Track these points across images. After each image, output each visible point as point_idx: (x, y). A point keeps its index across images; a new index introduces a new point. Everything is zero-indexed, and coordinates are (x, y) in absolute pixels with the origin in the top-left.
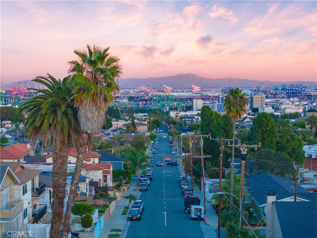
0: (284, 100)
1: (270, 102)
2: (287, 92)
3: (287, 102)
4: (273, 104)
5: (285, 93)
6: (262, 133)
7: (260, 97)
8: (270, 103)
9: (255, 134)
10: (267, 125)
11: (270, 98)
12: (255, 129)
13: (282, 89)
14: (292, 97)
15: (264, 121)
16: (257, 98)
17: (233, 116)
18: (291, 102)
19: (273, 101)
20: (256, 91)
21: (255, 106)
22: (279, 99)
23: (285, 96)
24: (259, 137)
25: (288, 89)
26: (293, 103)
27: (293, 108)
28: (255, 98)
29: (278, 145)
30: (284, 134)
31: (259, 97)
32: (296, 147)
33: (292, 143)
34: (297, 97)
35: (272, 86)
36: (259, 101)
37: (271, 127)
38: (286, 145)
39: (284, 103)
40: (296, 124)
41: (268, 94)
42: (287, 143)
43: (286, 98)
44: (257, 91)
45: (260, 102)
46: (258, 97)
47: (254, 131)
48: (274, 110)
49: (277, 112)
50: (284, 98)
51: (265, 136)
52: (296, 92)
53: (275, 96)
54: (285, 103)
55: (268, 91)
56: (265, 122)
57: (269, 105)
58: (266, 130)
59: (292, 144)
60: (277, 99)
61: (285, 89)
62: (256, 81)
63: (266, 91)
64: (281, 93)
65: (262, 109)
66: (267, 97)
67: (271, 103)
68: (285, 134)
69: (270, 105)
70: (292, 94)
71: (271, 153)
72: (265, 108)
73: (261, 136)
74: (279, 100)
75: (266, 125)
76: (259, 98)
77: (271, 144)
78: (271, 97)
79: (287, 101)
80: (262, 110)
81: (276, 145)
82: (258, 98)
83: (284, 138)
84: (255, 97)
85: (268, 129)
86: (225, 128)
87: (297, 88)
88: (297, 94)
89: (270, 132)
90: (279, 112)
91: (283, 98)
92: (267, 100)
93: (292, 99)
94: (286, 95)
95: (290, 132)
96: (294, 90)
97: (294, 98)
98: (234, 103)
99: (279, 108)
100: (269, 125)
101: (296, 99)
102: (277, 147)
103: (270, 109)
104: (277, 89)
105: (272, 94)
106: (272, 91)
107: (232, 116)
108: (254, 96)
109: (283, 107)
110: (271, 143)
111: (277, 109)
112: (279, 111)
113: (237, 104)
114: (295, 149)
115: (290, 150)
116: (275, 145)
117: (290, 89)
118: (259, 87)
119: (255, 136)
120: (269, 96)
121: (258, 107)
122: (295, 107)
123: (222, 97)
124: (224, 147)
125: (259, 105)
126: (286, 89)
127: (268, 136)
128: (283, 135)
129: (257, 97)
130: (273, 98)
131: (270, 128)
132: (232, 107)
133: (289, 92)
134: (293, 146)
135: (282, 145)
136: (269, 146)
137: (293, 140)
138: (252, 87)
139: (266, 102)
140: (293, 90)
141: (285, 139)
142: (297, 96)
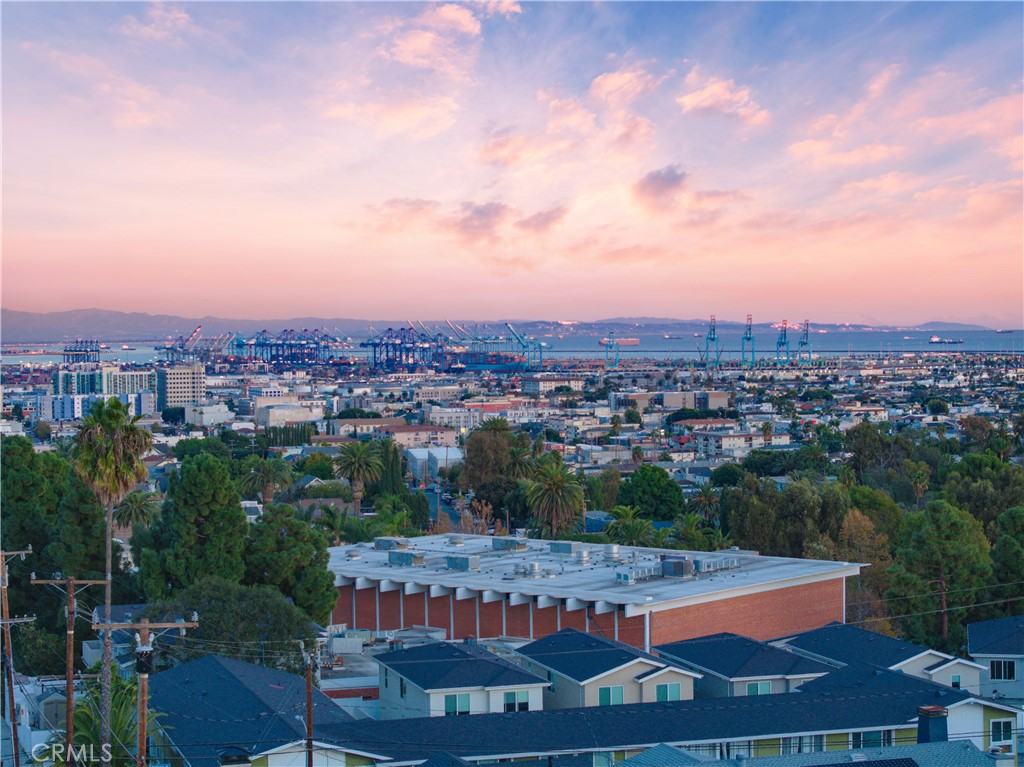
0: (264, 379)
1: (219, 387)
2: (274, 352)
3: (275, 385)
4: (231, 394)
5: (267, 355)
6: (198, 524)
7: (189, 371)
8: (220, 391)
9: (175, 526)
10: (214, 496)
11: (221, 373)
12: (176, 511)
13: (257, 345)
14: (288, 370)
15: (203, 484)
16: (179, 376)
17: (105, 490)
18: (285, 385)
19: (231, 384)
20: (176, 351)
21: (172, 402)
22: (248, 377)
23: (267, 366)
24: (188, 534)
25: (277, 345)
26: (291, 386)
27: (294, 407)
28: (172, 376)
29: (251, 558)
30: (269, 522)
31: (186, 371)
32: (305, 563)
33: (293, 549)
34: (303, 369)
35: (225, 336)
36: (186, 385)
37: (226, 502)
38: (275, 558)
39: (264, 390)
40: (304, 463)
41: (214, 362)
42: (280, 550)
43: (270, 371)
44: (177, 353)
45: (191, 390)
46: (183, 371)
47: (174, 516)
48: (233, 415)
49: (242, 420)
50: (265, 373)
51: (209, 529)
52: (303, 354)
53: (235, 365)
54: (268, 390)
55: (214, 351)
56: (207, 487)
57: (216, 398)
58: (212, 512)
59: (293, 552)
60: (241, 377)
61: (267, 345)
62: (174, 317)
63: (208, 350)
64: (255, 358)
65: (195, 410)
66: (210, 371)
67: (225, 391)
68: (272, 521)
69: (220, 397)
70: (286, 358)
71: (228, 592)
72: (205, 409)
73: (198, 532)
74: (249, 380)
75: (210, 497)
76: (186, 376)
77: (228, 556)
78: (224, 370)
79: (272, 384)
80: (197, 413)
81: (244, 558)
82: (183, 376)
83: (269, 536)
84: (173, 371)
85: (216, 507)
86: (77, 509)
87: (304, 342)
88: (303, 360)
89: (222, 517)
90: (251, 421)
91: (262, 371)
92: (211, 381)
93: (288, 375)
94: (269, 363)
95: (288, 516)
96: (295, 346)
97: (294, 373)
98: (107, 449)
99: (248, 407)
100: (220, 497)
101: (301, 374)
102: (246, 564)
103: (222, 411)
104: (240, 346)
105: (226, 360)
106: (225, 352)
107: (103, 489)
108: (168, 370)
109: (261, 403)
110: (229, 552)
111: (241, 410)
112: (250, 417)
113: (115, 452)
114: (303, 567)
115: (289, 573)
116: (240, 559)
117: (282, 346)
118: (185, 338)
119: (177, 532)
120: (217, 367)
121: (183, 405)
122: (299, 403)
123: (67, 375)
124: (79, 605)
125: (186, 399)
126: (271, 346)
127: (217, 530)
128: (265, 524)
129: (179, 372)
130: (229, 373)
131: (222, 505)
132: (100, 460)
133: (280, 353)
134: (296, 560)
135: (265, 558)
136: (221, 563)
137: (297, 540)
138: (161, 338)
139: (209, 387)
140: (291, 346)
141: (270, 539)
142: (304, 367)
